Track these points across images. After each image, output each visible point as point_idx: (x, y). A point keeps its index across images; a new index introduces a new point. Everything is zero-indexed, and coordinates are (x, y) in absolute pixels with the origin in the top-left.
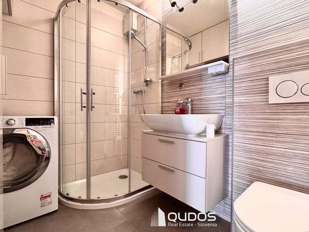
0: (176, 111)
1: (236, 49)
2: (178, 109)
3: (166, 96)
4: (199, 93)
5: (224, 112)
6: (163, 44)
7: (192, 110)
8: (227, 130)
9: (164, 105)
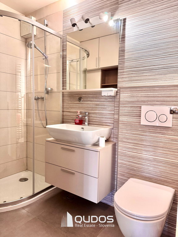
0: (76, 121)
1: (123, 77)
2: (77, 120)
3: (66, 106)
4: (95, 107)
5: (113, 125)
6: (64, 58)
7: (89, 121)
8: (115, 139)
9: (65, 113)
